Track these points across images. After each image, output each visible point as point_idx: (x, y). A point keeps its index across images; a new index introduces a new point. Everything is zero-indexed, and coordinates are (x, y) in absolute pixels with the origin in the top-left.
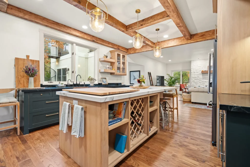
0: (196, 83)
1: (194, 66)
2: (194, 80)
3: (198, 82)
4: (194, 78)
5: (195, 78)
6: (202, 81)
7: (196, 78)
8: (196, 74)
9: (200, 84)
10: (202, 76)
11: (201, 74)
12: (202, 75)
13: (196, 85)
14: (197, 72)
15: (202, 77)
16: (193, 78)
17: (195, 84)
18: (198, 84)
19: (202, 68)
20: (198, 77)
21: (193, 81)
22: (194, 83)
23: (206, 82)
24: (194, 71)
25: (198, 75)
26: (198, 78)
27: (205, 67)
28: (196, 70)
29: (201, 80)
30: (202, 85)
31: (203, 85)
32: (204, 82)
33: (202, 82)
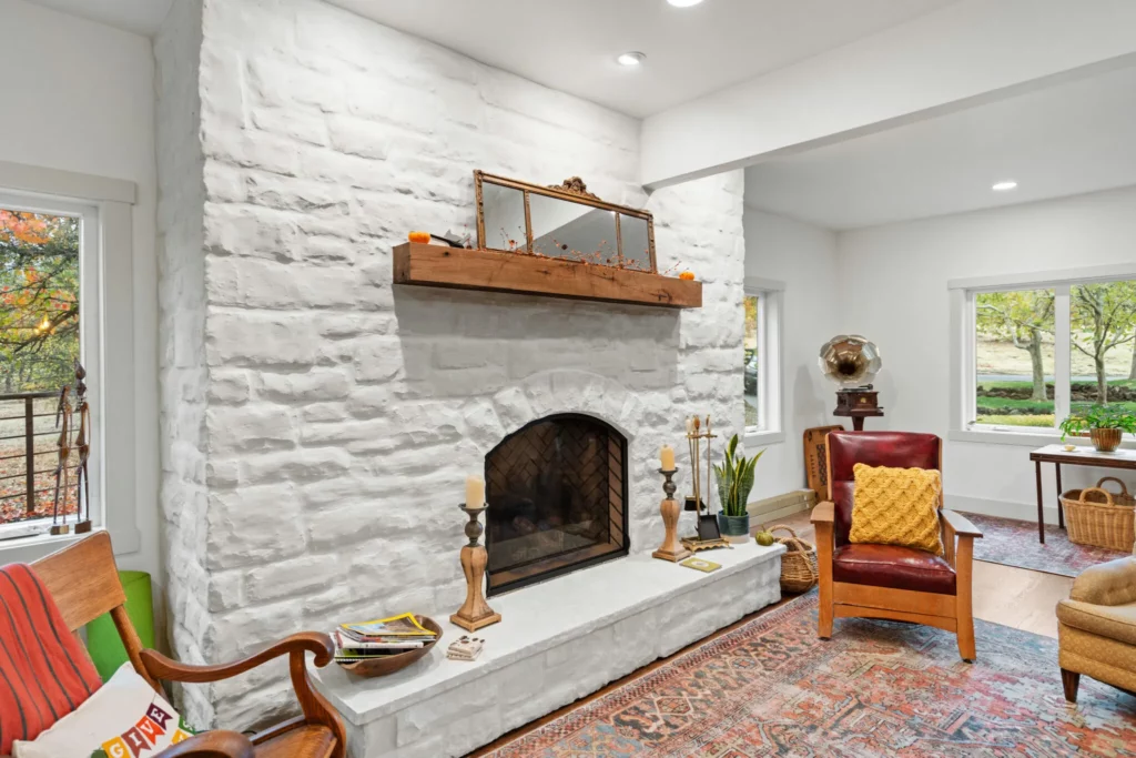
0: (303, 474)
1: (263, 116)
2: (263, 409)
3: (340, 455)
4: (274, 380)
5: (297, 382)
6: (393, 417)
7: (300, 367)
8: (302, 277)
9: (372, 482)
10: (392, 339)
11: (386, 295)
12: (390, 318)
13: (311, 506)
14: (318, 257)
15: (397, 359)
16: (246, 375)
17: (287, 488)
18: (345, 494)
19: (404, 179)
20: (346, 345)
21: (256, 445)
22: (271, 476)
23: (456, 437)
24: (264, 213)
25: (341, 306)
26: (342, 370)
27: (432, 184)
28: (306, 206)
29: (378, 412)
30: (398, 491)
31: (419, 492)
32: (431, 440)
33: (409, 444)
